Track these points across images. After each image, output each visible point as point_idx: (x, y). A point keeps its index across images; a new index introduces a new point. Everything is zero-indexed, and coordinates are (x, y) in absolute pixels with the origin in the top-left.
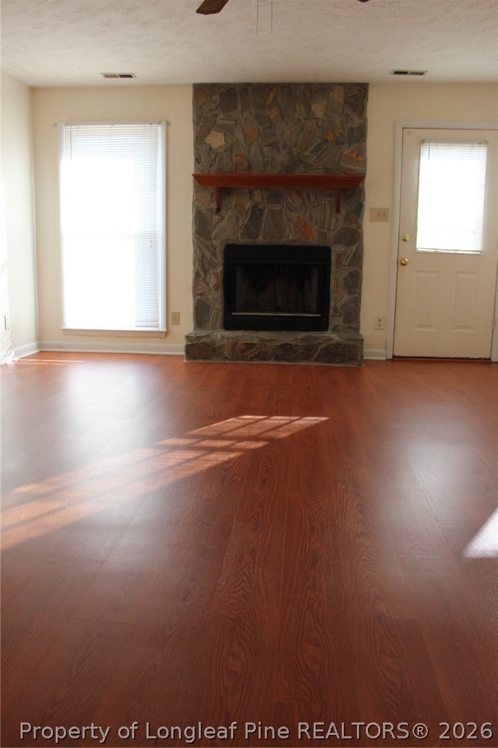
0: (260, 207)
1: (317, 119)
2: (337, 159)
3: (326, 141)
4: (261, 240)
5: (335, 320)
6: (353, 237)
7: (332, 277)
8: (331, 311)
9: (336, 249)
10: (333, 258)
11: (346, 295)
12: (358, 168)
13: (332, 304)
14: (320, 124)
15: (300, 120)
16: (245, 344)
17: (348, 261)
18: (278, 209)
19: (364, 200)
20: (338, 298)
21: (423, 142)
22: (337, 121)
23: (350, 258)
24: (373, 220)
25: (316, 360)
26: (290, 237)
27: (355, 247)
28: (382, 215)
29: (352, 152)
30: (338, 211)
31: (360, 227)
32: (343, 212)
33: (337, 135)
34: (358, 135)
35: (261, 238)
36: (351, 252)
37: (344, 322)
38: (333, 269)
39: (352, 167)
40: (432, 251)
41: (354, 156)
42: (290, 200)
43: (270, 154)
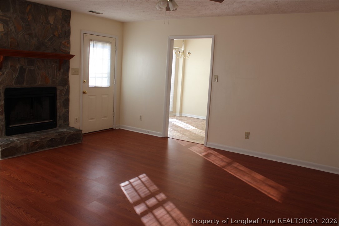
0: (24, 68)
1: (51, 24)
2: (59, 45)
3: (54, 35)
4: (25, 85)
5: (60, 122)
6: (66, 82)
7: (58, 101)
8: (58, 118)
9: (59, 88)
10: (58, 92)
11: (64, 110)
12: (68, 50)
13: (58, 114)
14: (52, 26)
15: (42, 23)
16: (33, 143)
17: (64, 94)
18: (33, 68)
19: (70, 65)
20: (60, 112)
21: (91, 40)
22: (59, 26)
23: (65, 92)
24: (73, 74)
25: (65, 144)
26: (39, 83)
27: (66, 87)
28: (77, 72)
29: (66, 42)
30: (60, 70)
31: (68, 77)
32: (62, 70)
33: (59, 33)
34: (67, 34)
35: (25, 84)
36: (65, 89)
37: (64, 122)
38: (58, 97)
39: (65, 49)
40: (94, 87)
41: (66, 44)
42: (39, 65)
43: (28, 39)
